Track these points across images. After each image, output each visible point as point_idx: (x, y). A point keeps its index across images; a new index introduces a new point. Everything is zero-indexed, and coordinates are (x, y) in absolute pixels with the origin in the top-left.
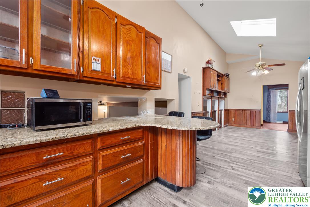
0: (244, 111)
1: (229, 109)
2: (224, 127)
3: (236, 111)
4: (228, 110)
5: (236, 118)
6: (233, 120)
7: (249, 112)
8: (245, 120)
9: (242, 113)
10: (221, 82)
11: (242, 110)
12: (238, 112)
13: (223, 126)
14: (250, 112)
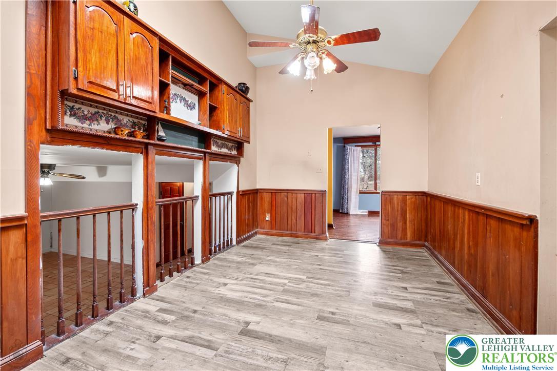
0: (290, 195)
1: (257, 190)
2: (238, 243)
3: (274, 193)
4: (256, 192)
5: (274, 213)
6: (267, 219)
7: (301, 197)
8: (293, 218)
9: (286, 199)
10: (207, 101)
11: (288, 191)
12: (279, 197)
13: (234, 242)
14: (303, 195)
